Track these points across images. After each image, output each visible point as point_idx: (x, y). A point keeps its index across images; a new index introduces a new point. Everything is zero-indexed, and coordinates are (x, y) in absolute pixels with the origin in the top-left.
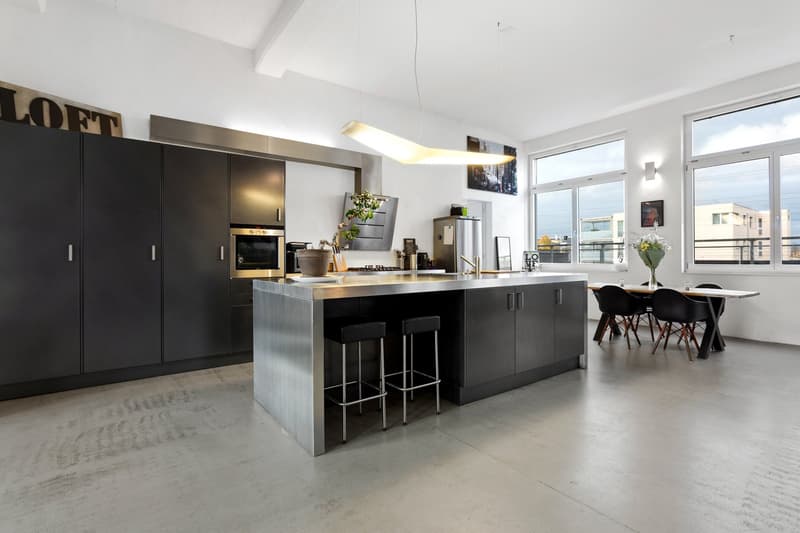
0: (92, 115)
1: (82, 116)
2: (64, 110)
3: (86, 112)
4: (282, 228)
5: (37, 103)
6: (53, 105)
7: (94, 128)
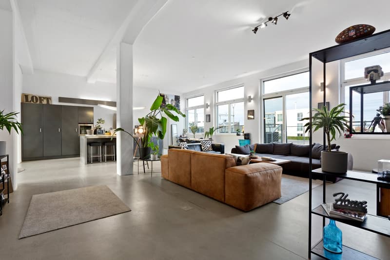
0: (44, 98)
1: (42, 98)
2: (38, 98)
3: (43, 98)
4: (93, 124)
5: (32, 97)
6: (36, 97)
7: (45, 102)
